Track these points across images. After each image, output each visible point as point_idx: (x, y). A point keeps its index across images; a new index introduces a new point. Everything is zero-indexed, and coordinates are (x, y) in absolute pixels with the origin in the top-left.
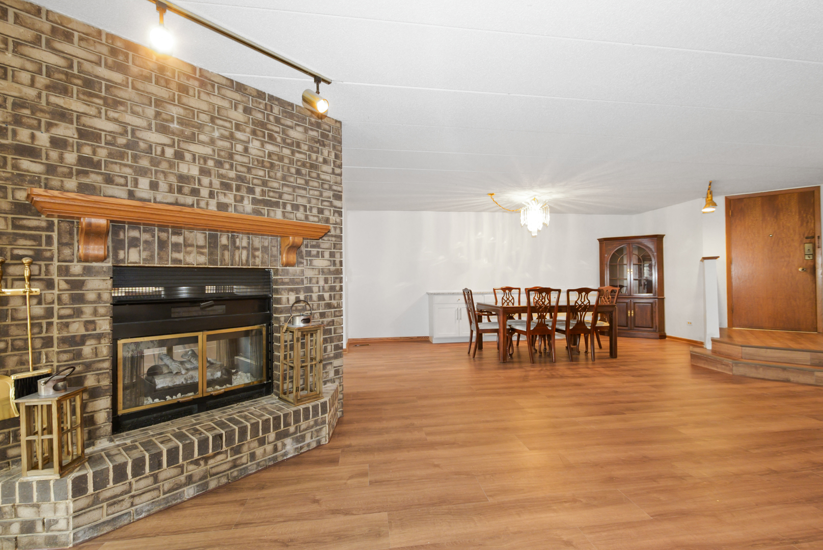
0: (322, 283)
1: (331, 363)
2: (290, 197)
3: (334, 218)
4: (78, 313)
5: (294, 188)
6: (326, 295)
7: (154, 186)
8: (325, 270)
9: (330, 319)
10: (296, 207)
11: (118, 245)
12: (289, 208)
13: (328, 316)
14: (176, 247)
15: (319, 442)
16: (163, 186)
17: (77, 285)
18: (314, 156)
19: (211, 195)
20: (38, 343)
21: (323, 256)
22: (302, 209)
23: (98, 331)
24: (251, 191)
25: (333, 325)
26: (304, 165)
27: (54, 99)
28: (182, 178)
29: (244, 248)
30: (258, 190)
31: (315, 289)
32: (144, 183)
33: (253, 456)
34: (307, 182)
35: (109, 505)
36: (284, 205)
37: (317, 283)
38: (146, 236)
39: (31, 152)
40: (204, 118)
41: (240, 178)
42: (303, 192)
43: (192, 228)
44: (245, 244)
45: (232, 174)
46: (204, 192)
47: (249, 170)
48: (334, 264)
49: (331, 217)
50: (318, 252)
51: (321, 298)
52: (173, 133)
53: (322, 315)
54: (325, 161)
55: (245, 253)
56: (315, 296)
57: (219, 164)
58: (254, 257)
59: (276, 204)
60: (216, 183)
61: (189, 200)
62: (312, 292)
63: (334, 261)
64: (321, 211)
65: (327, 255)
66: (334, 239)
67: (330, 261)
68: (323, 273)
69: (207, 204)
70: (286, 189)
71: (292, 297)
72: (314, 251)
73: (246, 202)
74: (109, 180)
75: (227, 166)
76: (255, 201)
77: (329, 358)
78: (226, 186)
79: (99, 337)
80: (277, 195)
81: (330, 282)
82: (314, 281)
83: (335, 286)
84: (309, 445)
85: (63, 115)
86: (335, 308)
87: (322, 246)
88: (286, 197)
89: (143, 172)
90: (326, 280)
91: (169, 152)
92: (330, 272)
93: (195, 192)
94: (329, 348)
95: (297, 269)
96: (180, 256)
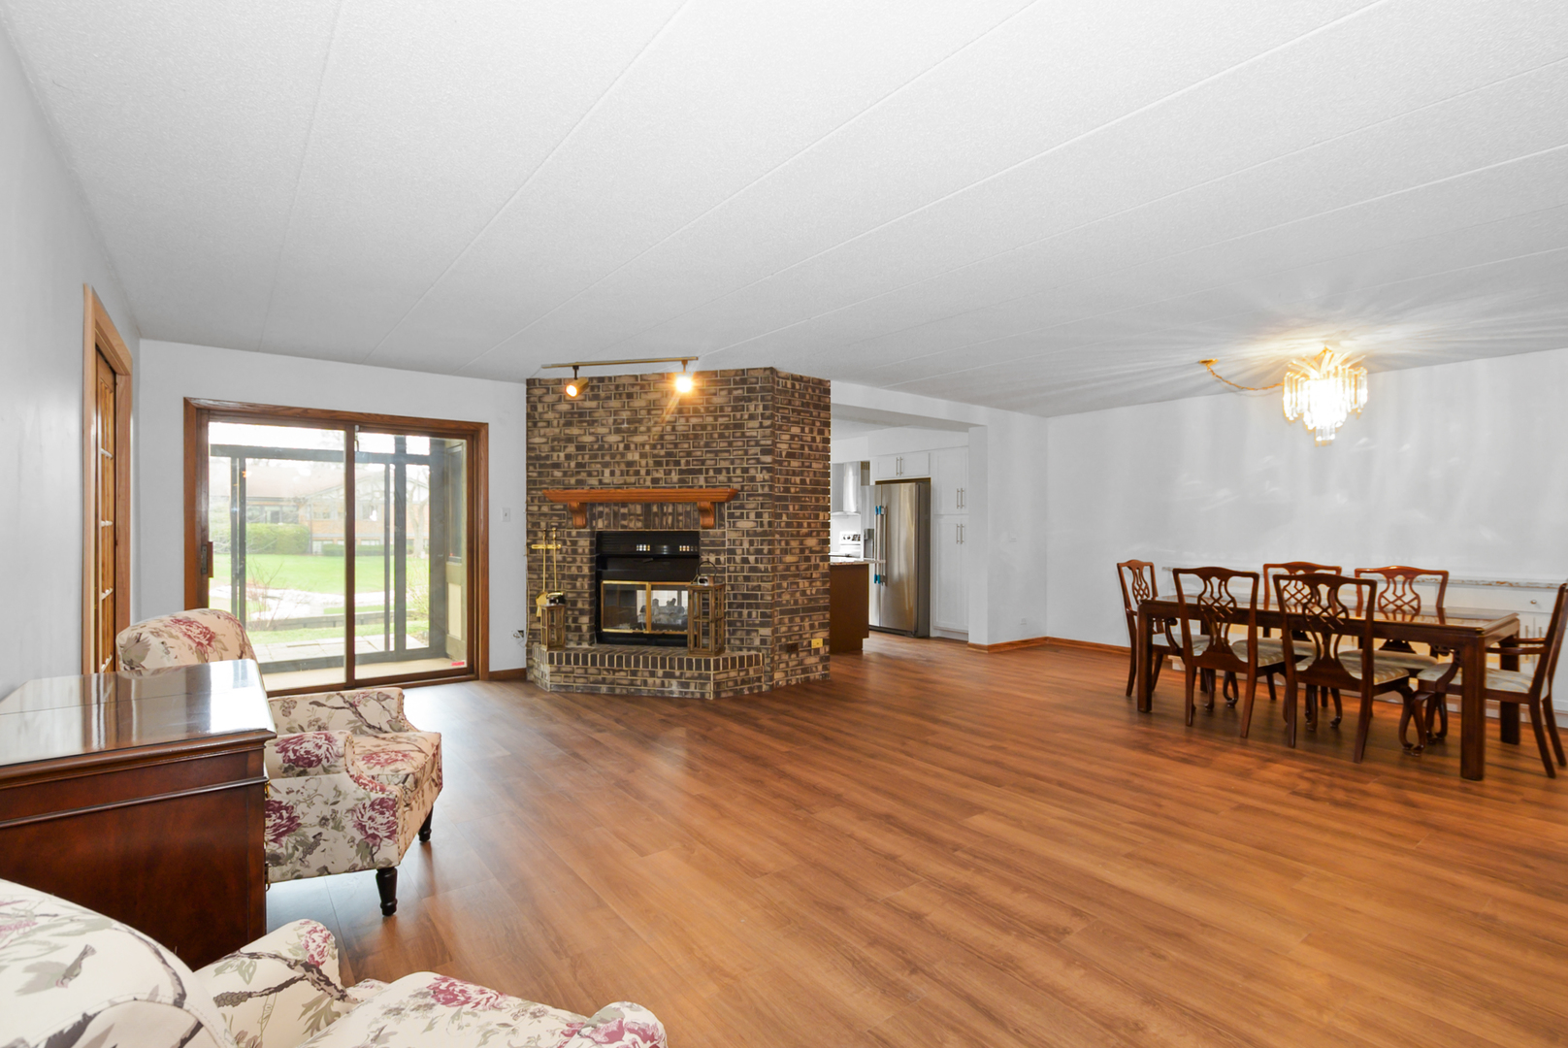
0: (746, 545)
1: (757, 631)
2: (713, 462)
3: (761, 476)
4: (574, 561)
5: (716, 453)
6: (752, 558)
7: (612, 473)
8: (750, 532)
9: (755, 584)
10: (718, 471)
11: (593, 517)
12: (711, 473)
13: (753, 581)
14: (624, 516)
15: (703, 695)
16: (618, 473)
17: (574, 543)
18: (738, 415)
19: (648, 473)
20: (560, 577)
21: (748, 518)
22: (724, 472)
23: (583, 573)
24: (677, 463)
25: (760, 590)
26: (727, 427)
27: (567, 431)
28: (630, 464)
29: (670, 514)
30: (683, 461)
31: (739, 551)
32: (607, 472)
33: (645, 683)
34: (730, 444)
35: (565, 677)
36: (707, 471)
37: (741, 545)
38: (606, 510)
39: (557, 466)
40: (643, 412)
41: (669, 454)
42: (726, 455)
43: (634, 502)
44: (670, 510)
45: (662, 452)
46: (643, 472)
47: (676, 445)
48: (762, 525)
49: (757, 475)
50: (742, 514)
51: (745, 561)
52: (624, 432)
53: (747, 579)
54: (752, 417)
55: (670, 518)
56: (738, 558)
57: (654, 447)
58: (678, 521)
59: (700, 472)
60: (651, 462)
61: (632, 479)
62: (735, 554)
63: (761, 522)
64: (745, 470)
65: (752, 516)
66: (761, 498)
67: (757, 522)
68: (748, 535)
69: (645, 481)
70: (709, 455)
71: (712, 559)
72: (738, 512)
73: (673, 474)
74: (590, 474)
75: (659, 447)
76: (681, 472)
77: (755, 625)
78: (658, 464)
79: (583, 577)
80: (699, 463)
81: (756, 544)
82: (737, 543)
83: (763, 549)
84: (693, 693)
85: (569, 439)
86: (761, 572)
87: (747, 506)
88: (708, 462)
89: (606, 465)
90: (751, 543)
91: (621, 446)
92: (756, 534)
93: (637, 473)
94: (754, 614)
95: (718, 531)
96: (625, 523)
